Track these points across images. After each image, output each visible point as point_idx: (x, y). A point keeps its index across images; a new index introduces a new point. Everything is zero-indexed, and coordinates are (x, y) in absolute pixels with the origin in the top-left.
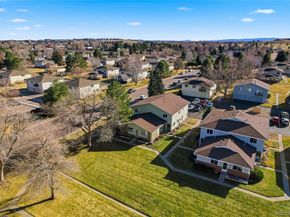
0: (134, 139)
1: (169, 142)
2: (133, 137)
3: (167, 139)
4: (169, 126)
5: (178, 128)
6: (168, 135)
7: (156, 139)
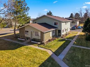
0: (29, 41)
1: (62, 43)
2: (28, 38)
3: (60, 41)
4: (60, 31)
5: (66, 35)
6: (60, 38)
7: (49, 41)
